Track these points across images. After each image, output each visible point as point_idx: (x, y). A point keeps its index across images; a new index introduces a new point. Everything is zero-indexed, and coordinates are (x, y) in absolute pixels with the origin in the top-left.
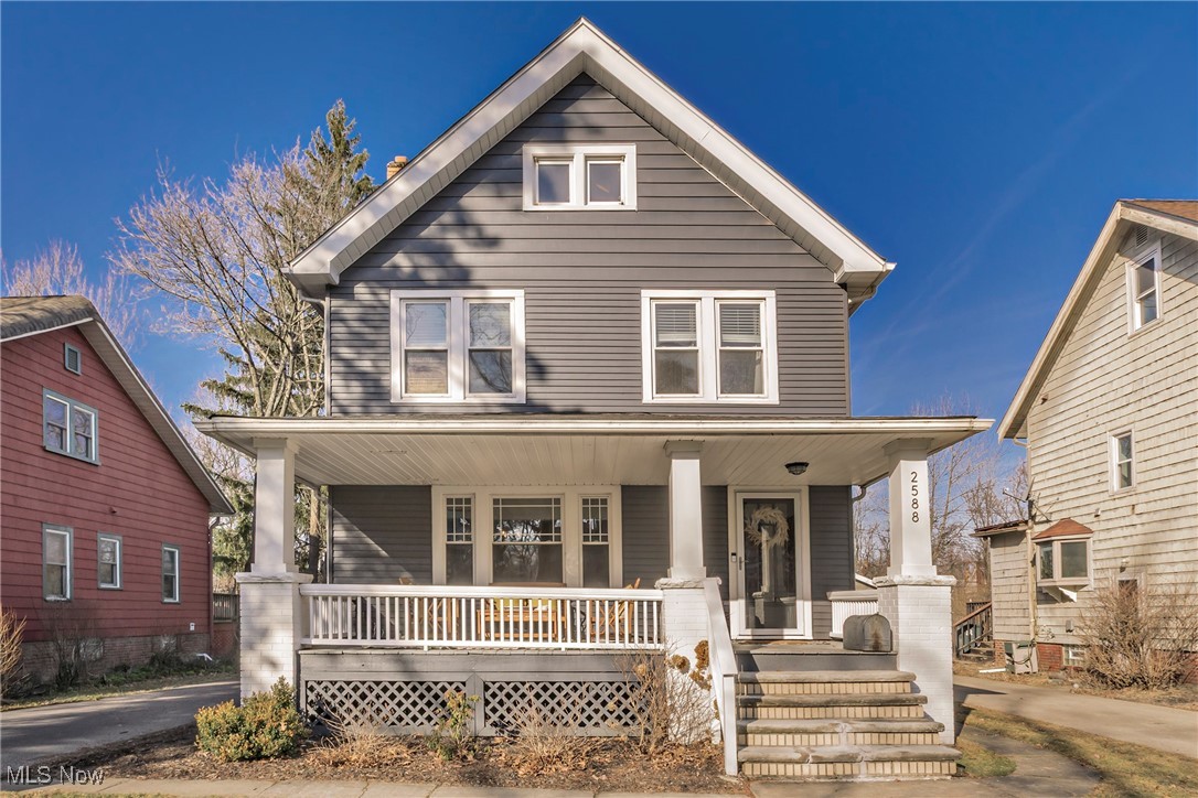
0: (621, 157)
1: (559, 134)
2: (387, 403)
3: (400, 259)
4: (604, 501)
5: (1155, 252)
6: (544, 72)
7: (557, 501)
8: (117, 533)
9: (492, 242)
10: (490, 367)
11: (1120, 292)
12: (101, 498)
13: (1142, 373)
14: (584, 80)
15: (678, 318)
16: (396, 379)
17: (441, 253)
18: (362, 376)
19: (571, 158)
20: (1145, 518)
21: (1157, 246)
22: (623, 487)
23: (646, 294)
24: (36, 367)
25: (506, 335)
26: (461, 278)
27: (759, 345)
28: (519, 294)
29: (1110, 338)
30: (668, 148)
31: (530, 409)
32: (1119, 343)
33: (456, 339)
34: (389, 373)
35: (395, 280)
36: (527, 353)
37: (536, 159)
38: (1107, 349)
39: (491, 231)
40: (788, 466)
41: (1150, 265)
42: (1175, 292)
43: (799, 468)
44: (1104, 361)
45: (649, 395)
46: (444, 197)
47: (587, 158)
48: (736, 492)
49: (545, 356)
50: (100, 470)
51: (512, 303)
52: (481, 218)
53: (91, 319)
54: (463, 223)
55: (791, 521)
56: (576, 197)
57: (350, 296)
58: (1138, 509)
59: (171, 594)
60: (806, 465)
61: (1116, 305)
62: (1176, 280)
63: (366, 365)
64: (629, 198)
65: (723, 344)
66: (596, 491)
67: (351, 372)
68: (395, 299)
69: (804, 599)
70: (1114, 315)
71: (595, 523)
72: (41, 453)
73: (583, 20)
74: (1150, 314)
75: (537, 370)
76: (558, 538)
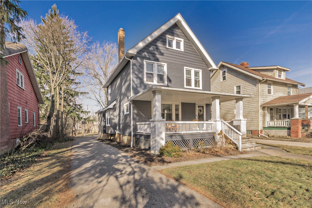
0: (181, 41)
1: (173, 34)
2: (143, 83)
3: (146, 53)
4: (178, 105)
5: (226, 70)
6: (172, 22)
7: (171, 105)
8: (27, 108)
9: (162, 54)
10: (161, 78)
11: (220, 75)
12: (25, 99)
13: (223, 88)
14: (176, 26)
15: (189, 72)
16: (145, 79)
17: (154, 55)
18: (139, 78)
19: (174, 39)
20: (223, 110)
21: (226, 69)
22: (182, 103)
23: (185, 67)
24: (15, 62)
25: (164, 72)
26: (157, 60)
28: (166, 64)
29: (217, 82)
30: (188, 41)
31: (168, 86)
32: (219, 83)
33: (155, 72)
34: (144, 78)
35: (145, 58)
36: (167, 76)
37: (169, 38)
38: (216, 84)
39: (162, 51)
41: (225, 72)
42: (229, 76)
44: (216, 85)
45: (185, 87)
46: (154, 42)
47: (176, 40)
48: (197, 104)
49: (171, 78)
50: (25, 91)
51: (164, 66)
52: (160, 48)
53: (26, 51)
54: (157, 48)
55: (203, 109)
56: (174, 47)
57: (136, 59)
59: (34, 125)
61: (218, 77)
62: (229, 75)
63: (140, 76)
64: (182, 49)
65: (195, 78)
66: (177, 103)
67: (138, 77)
68: (145, 62)
70: (218, 79)
71: (177, 110)
72: (16, 86)
73: (179, 13)
74: (224, 78)
75: (169, 80)
76: (171, 112)
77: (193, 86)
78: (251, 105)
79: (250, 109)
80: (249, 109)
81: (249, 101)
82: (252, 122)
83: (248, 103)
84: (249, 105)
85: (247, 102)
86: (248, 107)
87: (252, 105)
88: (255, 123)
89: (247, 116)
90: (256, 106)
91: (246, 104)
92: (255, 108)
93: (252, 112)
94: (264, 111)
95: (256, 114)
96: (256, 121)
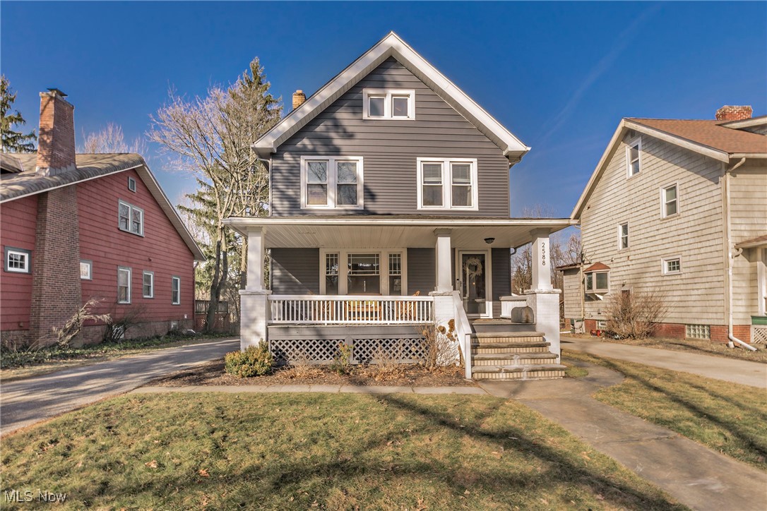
0: (408, 96)
1: (382, 84)
2: (298, 209)
3: (306, 141)
4: (399, 255)
5: (639, 142)
6: (373, 56)
7: (378, 255)
8: (152, 270)
9: (350, 136)
10: (346, 192)
11: (624, 159)
12: (145, 253)
13: (633, 196)
14: (391, 60)
15: (433, 170)
16: (303, 200)
17: (326, 141)
18: (289, 198)
19: (385, 95)
20: (633, 262)
21: (640, 139)
22: (408, 249)
23: (419, 159)
24: (116, 189)
25: (355, 178)
26: (336, 151)
27: (470, 183)
28: (361, 158)
29: (618, 180)
30: (430, 92)
31: (365, 213)
32: (622, 182)
33: (331, 180)
34: (300, 198)
35: (304, 151)
36: (364, 186)
37: (369, 95)
38: (617, 185)
39: (350, 129)
40: (485, 240)
41: (636, 148)
42: (647, 160)
43: (491, 241)
44: (616, 190)
45: (420, 206)
46: (326, 112)
47: (393, 95)
48: (459, 251)
49: (374, 189)
50: (144, 239)
51: (357, 163)
52: (345, 123)
53: (141, 165)
54: (337, 125)
55: (483, 263)
56: (387, 114)
57: (282, 158)
58: (630, 258)
59: (176, 301)
60: (494, 239)
61: (621, 165)
62: (648, 155)
63: (290, 192)
64: (411, 114)
65: (454, 183)
66: (396, 251)
67: (284, 196)
68: (303, 161)
69: (489, 300)
70: (621, 170)
71: (395, 266)
72: (117, 231)
73: (392, 32)
74: (636, 170)
75: (370, 195)
76: (378, 273)
77: (447, 204)
78: (704, 244)
79: (704, 256)
80: (699, 257)
81: (700, 233)
82: (710, 297)
83: (697, 240)
84: (700, 245)
85: (696, 234)
86: (696, 252)
87: (708, 244)
88: (719, 303)
89: (696, 280)
90: (719, 248)
91: (692, 241)
92: (716, 254)
93: (709, 268)
94: (754, 263)
95: (721, 272)
96: (721, 297)
